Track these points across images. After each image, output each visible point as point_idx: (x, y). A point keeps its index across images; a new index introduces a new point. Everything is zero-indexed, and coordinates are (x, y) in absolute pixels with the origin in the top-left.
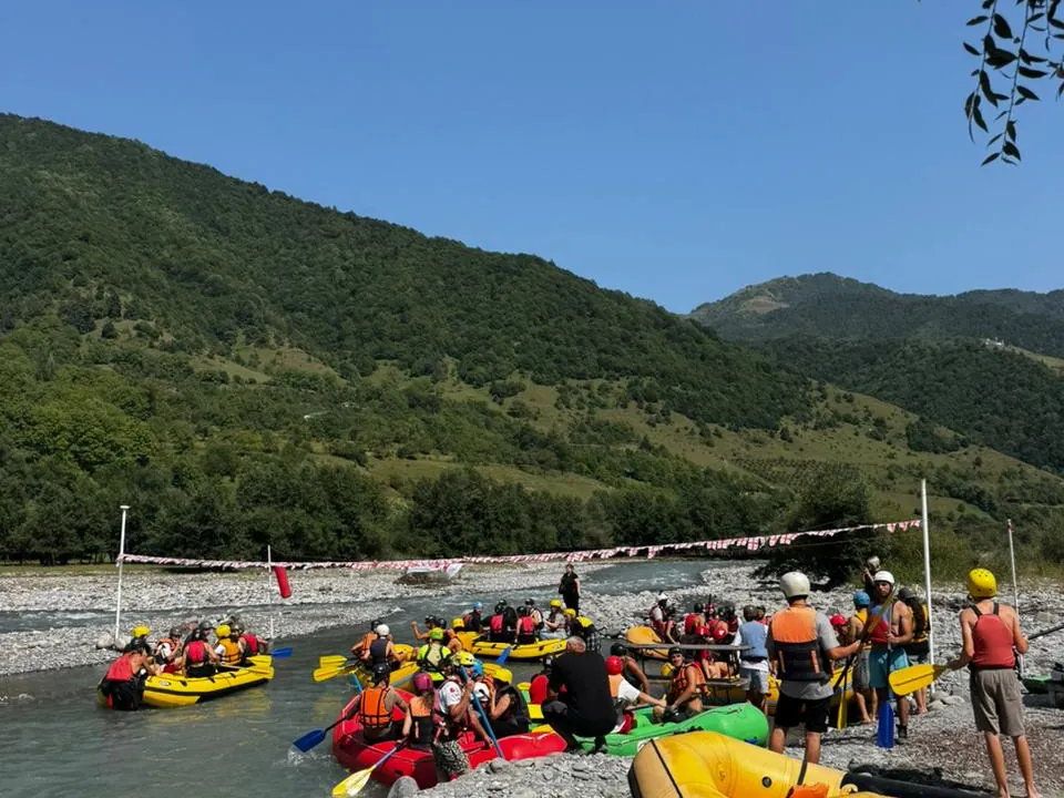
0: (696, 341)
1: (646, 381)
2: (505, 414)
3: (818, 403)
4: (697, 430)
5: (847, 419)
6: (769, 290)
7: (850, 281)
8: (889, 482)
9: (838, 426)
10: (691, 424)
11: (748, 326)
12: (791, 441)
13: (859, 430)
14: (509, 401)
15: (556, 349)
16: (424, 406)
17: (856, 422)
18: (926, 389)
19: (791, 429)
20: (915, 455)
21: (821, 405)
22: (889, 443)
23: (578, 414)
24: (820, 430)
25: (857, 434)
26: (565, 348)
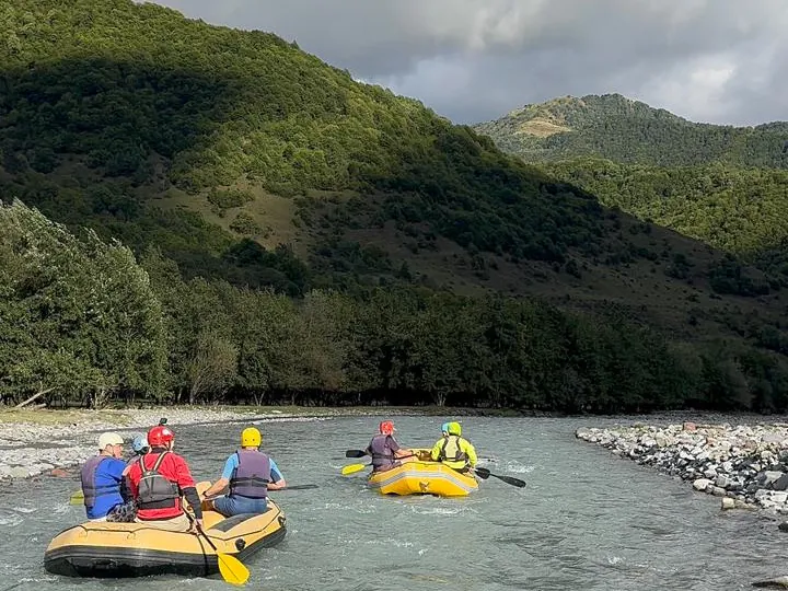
0: (471, 153)
1: (408, 198)
2: (225, 228)
3: (610, 234)
4: (468, 259)
5: (643, 254)
6: (551, 111)
7: (639, 106)
8: (691, 329)
9: (633, 262)
10: (460, 251)
11: (526, 150)
12: (579, 277)
13: (656, 267)
14: (232, 213)
15: (297, 151)
16: (114, 212)
17: (652, 258)
18: (726, 225)
19: (579, 262)
20: (720, 299)
21: (614, 236)
22: (690, 283)
23: (321, 234)
24: (611, 266)
25: (654, 271)
26: (307, 151)
